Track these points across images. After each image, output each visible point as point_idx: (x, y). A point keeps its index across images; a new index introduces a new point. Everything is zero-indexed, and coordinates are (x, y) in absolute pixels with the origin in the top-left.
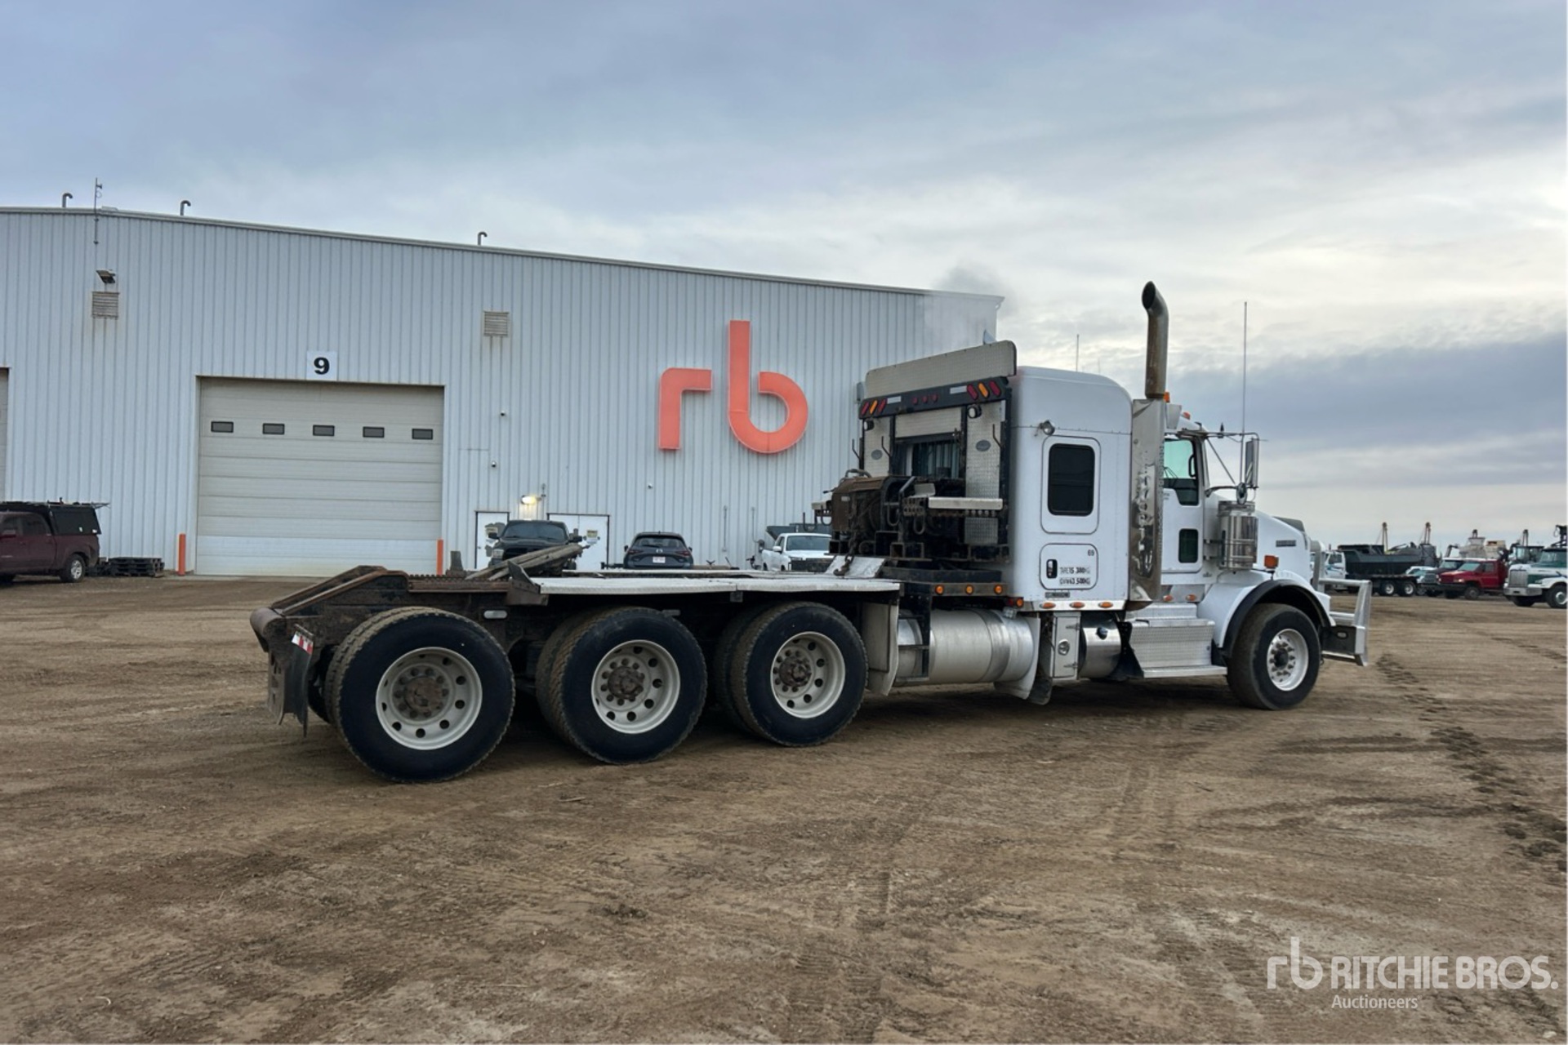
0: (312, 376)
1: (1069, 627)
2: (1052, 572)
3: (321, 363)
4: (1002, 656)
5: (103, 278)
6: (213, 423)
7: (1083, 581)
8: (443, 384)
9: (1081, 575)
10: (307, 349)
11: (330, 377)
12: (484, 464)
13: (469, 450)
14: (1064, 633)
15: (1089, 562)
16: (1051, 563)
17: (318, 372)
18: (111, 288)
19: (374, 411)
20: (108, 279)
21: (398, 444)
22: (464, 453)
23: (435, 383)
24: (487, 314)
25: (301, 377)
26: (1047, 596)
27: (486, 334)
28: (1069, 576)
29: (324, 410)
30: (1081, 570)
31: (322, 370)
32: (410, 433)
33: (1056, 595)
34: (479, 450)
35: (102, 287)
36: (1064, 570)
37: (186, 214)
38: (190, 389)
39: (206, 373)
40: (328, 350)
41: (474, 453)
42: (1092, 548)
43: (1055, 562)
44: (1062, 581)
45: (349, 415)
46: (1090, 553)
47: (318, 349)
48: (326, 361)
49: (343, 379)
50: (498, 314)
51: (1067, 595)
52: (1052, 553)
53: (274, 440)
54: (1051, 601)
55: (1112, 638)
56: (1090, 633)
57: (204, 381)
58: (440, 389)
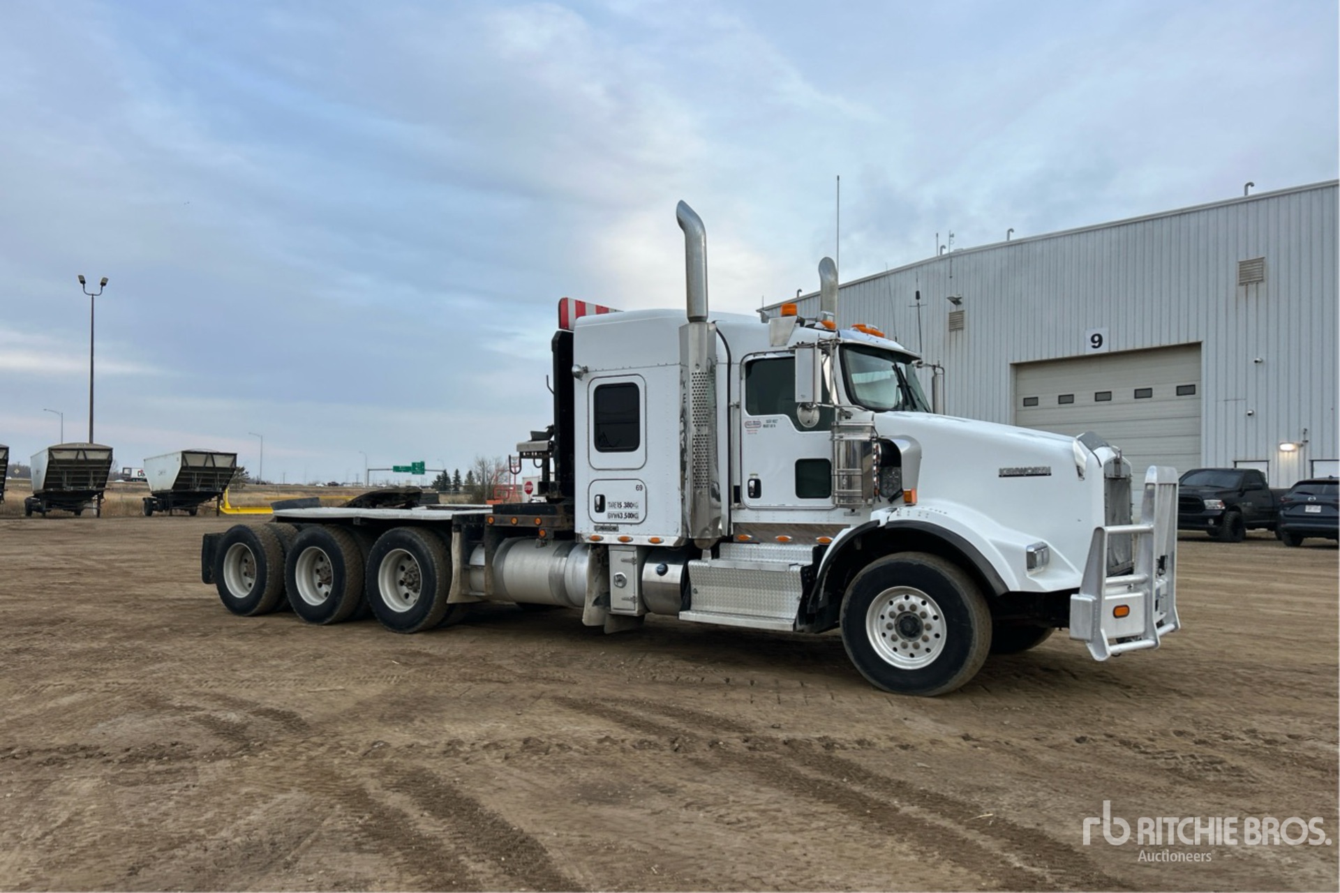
0: (1090, 351)
1: (624, 561)
2: (600, 508)
3: (1096, 339)
4: (558, 581)
5: (954, 302)
6: (1025, 399)
7: (631, 516)
8: (1200, 340)
9: (629, 510)
10: (1086, 329)
11: (1103, 349)
12: (1242, 413)
13: (1226, 400)
14: (620, 565)
15: (638, 497)
16: (598, 497)
17: (1094, 347)
18: (960, 308)
19: (1142, 374)
20: (956, 302)
21: (1165, 401)
22: (1221, 404)
23: (1192, 340)
24: (1242, 264)
25: (1081, 353)
26: (596, 529)
27: (1241, 284)
28: (616, 510)
29: (1102, 378)
30: (629, 505)
31: (1097, 344)
32: (1175, 390)
33: (603, 528)
34: (1236, 400)
35: (954, 308)
36: (613, 505)
37: (1011, 239)
38: (1006, 373)
39: (1017, 361)
40: (1102, 326)
41: (1231, 404)
42: (640, 483)
43: (602, 498)
44: (610, 516)
45: (1121, 381)
46: (639, 488)
47: (1094, 328)
48: (1100, 336)
49: (1114, 350)
50: (1252, 262)
51: (615, 529)
52: (599, 489)
53: (1066, 408)
54: (600, 534)
55: (673, 576)
56: (651, 569)
57: (1018, 367)
58: (1197, 345)
